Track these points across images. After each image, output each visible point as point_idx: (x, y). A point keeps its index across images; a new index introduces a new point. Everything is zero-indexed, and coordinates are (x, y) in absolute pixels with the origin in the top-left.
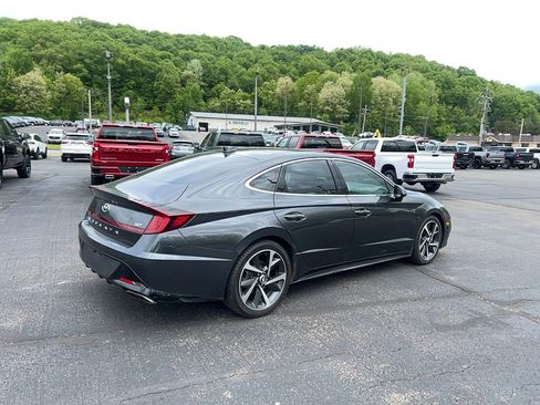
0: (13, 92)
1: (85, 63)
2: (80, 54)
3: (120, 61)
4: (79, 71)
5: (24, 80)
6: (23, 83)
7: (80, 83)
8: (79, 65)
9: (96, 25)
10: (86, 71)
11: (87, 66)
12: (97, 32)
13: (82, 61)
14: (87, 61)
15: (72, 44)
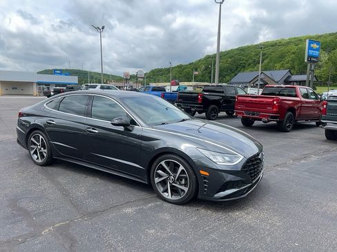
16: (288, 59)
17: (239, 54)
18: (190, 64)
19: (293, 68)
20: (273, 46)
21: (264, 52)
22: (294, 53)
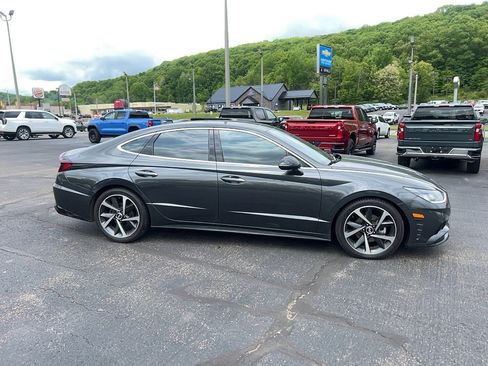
0: (374, 84)
1: (441, 49)
2: (437, 41)
3: (476, 40)
4: (435, 56)
5: (381, 74)
6: (381, 76)
7: (432, 68)
8: (434, 52)
9: (459, 9)
10: (440, 56)
11: (442, 51)
12: (460, 16)
13: (438, 47)
14: (442, 46)
15: (432, 33)
16: (278, 69)
17: (213, 61)
18: (141, 74)
19: (286, 81)
20: (255, 50)
21: (246, 58)
22: (284, 61)
